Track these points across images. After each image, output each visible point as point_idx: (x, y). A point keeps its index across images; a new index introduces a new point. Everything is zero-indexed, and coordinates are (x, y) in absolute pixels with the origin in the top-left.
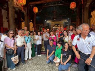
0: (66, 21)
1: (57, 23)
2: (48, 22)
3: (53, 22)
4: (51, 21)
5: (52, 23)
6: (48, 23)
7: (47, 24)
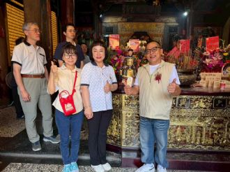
0: (172, 21)
1: (141, 26)
2: (109, 21)
3: (128, 25)
4: (119, 19)
5: (123, 28)
6: (108, 26)
7: (103, 29)
